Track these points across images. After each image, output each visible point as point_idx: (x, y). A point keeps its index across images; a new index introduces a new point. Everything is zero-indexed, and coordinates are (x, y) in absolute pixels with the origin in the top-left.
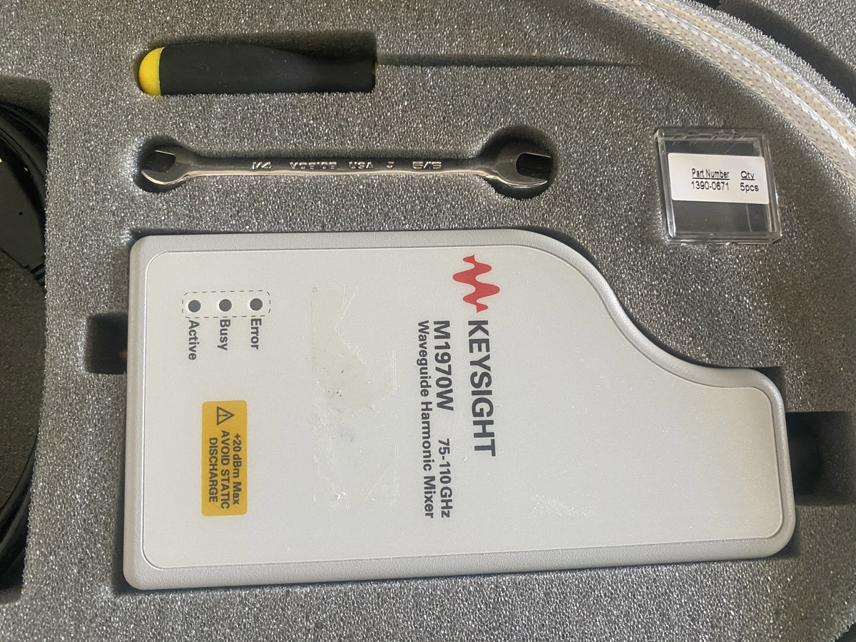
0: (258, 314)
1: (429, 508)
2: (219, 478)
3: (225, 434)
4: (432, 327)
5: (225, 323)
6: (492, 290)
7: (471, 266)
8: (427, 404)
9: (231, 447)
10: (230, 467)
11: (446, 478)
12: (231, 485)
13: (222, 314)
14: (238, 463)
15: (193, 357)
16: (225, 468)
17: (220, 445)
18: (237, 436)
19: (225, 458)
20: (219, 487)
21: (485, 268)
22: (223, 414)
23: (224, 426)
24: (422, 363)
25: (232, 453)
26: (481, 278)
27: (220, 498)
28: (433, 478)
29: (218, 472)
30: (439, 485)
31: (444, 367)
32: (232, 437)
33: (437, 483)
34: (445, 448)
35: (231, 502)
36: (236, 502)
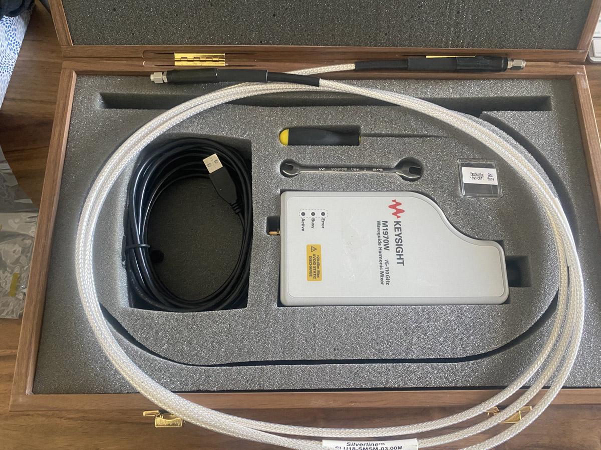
0: (324, 217)
1: (382, 281)
2: (313, 269)
3: (314, 255)
4: (382, 223)
5: (313, 220)
6: (402, 211)
7: (395, 203)
8: (380, 248)
9: (316, 259)
10: (316, 266)
11: (387, 272)
12: (316, 271)
13: (312, 217)
14: (318, 264)
15: (303, 230)
16: (314, 266)
17: (313, 259)
18: (318, 256)
19: (314, 262)
20: (313, 272)
21: (400, 204)
22: (313, 249)
23: (314, 253)
24: (378, 234)
25: (316, 261)
26: (398, 207)
27: (313, 275)
28: (383, 272)
29: (312, 267)
30: (385, 275)
31: (386, 236)
32: (316, 256)
33: (384, 273)
34: (387, 263)
35: (317, 277)
36: (318, 277)
